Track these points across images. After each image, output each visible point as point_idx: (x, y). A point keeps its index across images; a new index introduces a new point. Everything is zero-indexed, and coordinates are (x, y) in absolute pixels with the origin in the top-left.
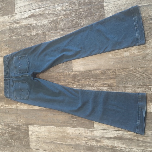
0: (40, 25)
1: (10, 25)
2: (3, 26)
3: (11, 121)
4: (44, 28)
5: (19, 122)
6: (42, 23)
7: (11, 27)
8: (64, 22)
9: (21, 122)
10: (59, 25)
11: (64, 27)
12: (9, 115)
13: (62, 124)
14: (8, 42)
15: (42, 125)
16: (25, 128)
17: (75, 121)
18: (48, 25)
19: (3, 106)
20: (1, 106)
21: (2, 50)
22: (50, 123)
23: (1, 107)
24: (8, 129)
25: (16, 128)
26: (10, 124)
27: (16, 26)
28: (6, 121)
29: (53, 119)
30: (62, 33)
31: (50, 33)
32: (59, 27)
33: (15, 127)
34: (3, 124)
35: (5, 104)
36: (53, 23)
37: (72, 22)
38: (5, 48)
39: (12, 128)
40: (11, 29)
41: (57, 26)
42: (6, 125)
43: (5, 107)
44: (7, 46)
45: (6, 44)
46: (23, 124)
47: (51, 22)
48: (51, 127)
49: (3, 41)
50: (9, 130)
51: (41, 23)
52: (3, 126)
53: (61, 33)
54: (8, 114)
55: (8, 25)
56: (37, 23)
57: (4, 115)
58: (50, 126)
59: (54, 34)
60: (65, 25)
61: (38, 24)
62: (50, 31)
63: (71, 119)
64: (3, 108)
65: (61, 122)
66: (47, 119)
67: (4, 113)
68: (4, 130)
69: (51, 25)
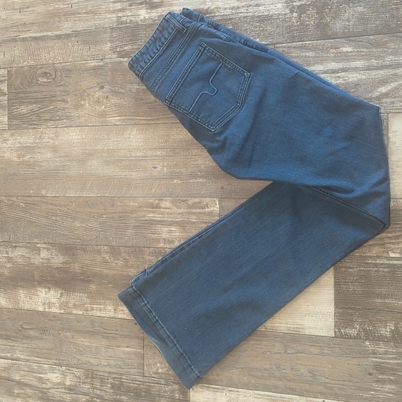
0: (253, 17)
1: (122, 10)
2: (92, 12)
3: (112, 362)
4: (269, 28)
5: (149, 371)
6: (261, 8)
7: (124, 19)
8: (360, 9)
9: (154, 370)
10: (334, 18)
11: (360, 29)
12: (104, 342)
13: (331, 388)
14: (110, 73)
15: (247, 386)
16: (173, 391)
17: (391, 382)
18: (288, 16)
19: (79, 305)
20: (75, 305)
21: (83, 102)
22: (279, 383)
23: (75, 312)
24: (98, 392)
25: (135, 388)
26: (110, 373)
27: (147, 16)
28: (92, 361)
29: (292, 369)
30: (350, 49)
31: (295, 48)
32: (338, 26)
33: (128, 387)
34: (78, 372)
35: (88, 301)
36: (311, 11)
37: (397, 9)
38: (97, 94)
39: (119, 388)
40: (127, 28)
41: (327, 25)
42: (93, 377)
43: (91, 313)
44: (105, 90)
45: (101, 81)
46: (164, 376)
47: (299, 7)
48: (283, 395)
49: (87, 70)
50: (103, 394)
51: (255, 9)
52: (79, 378)
53: (345, 49)
54: (103, 337)
55: (114, 12)
56: (238, 8)
57: (84, 341)
58: (280, 395)
59: (311, 54)
60: (362, 19)
61: (242, 10)
62: (293, 39)
63: (370, 374)
64: (80, 313)
65: (327, 381)
66: (267, 367)
67: (87, 332)
68: (85, 394)
69: (300, 16)
